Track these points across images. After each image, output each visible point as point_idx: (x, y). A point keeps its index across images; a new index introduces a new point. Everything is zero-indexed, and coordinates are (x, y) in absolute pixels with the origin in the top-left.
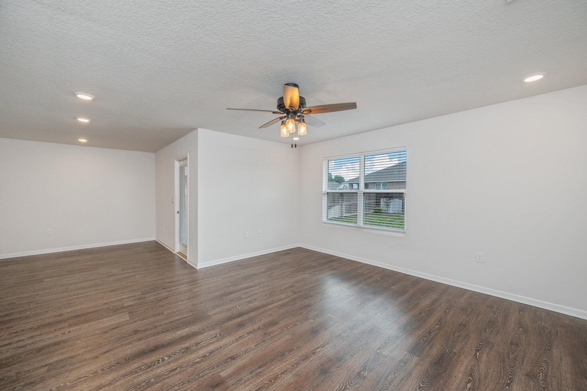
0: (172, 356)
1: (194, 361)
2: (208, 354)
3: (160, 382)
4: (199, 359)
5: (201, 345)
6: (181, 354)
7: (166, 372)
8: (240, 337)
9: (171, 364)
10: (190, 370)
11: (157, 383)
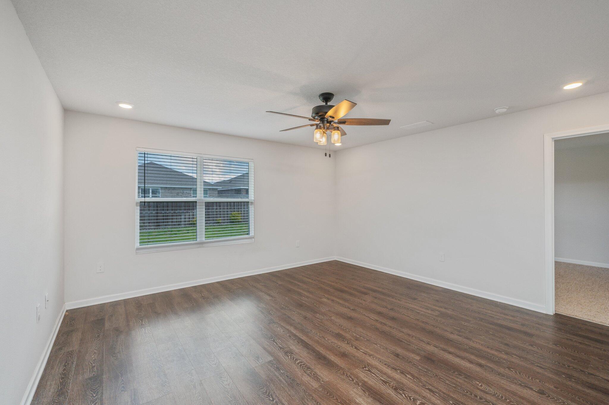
0: (413, 398)
1: (412, 378)
2: (398, 371)
3: (449, 395)
4: (408, 376)
5: (386, 379)
6: (406, 391)
7: (436, 395)
8: (366, 354)
9: (424, 395)
10: (423, 379)
11: (451, 397)
